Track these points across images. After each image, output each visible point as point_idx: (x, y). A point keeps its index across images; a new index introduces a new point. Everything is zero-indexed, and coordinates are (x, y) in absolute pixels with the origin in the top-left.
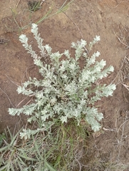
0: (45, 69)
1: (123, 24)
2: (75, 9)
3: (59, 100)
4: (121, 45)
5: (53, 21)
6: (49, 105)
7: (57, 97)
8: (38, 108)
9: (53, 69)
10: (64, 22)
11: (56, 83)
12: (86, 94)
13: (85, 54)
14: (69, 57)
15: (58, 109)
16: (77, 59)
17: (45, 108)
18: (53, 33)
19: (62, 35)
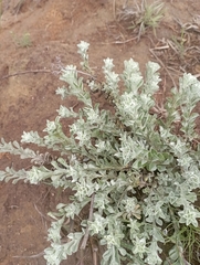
0: (59, 171)
1: (101, 24)
2: (23, 66)
3: (139, 194)
4: (129, 45)
5: (11, 109)
6: (134, 225)
7: (130, 195)
8: (123, 252)
9: (73, 158)
10: (26, 93)
11: (103, 174)
12: (165, 133)
13: (92, 84)
14: (75, 115)
15: (155, 211)
16: (89, 102)
17: (134, 235)
18: (27, 121)
19: (42, 110)
